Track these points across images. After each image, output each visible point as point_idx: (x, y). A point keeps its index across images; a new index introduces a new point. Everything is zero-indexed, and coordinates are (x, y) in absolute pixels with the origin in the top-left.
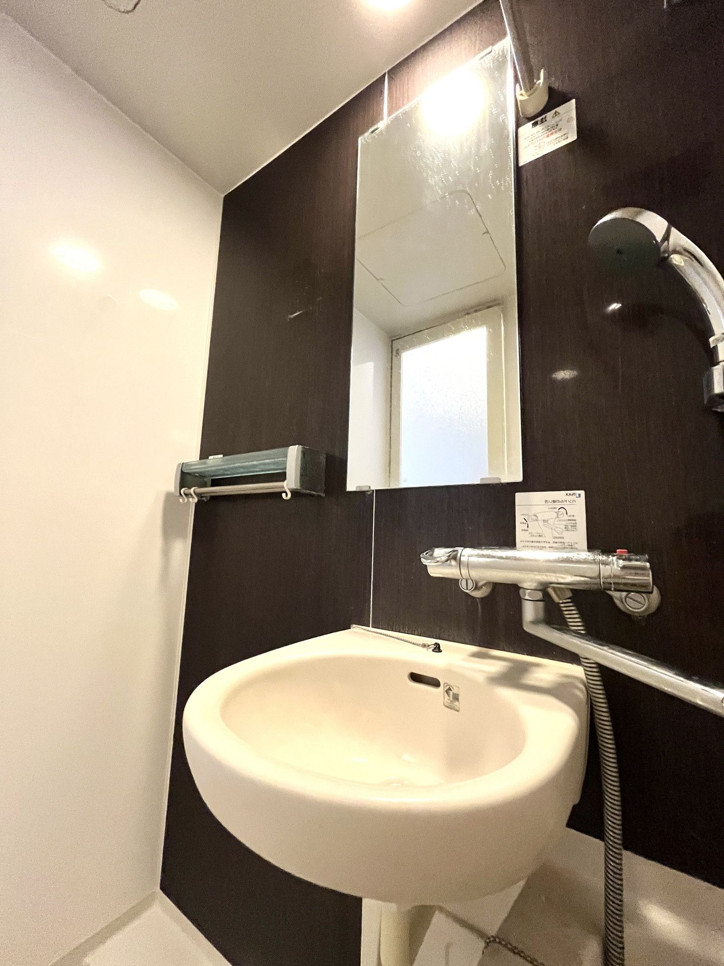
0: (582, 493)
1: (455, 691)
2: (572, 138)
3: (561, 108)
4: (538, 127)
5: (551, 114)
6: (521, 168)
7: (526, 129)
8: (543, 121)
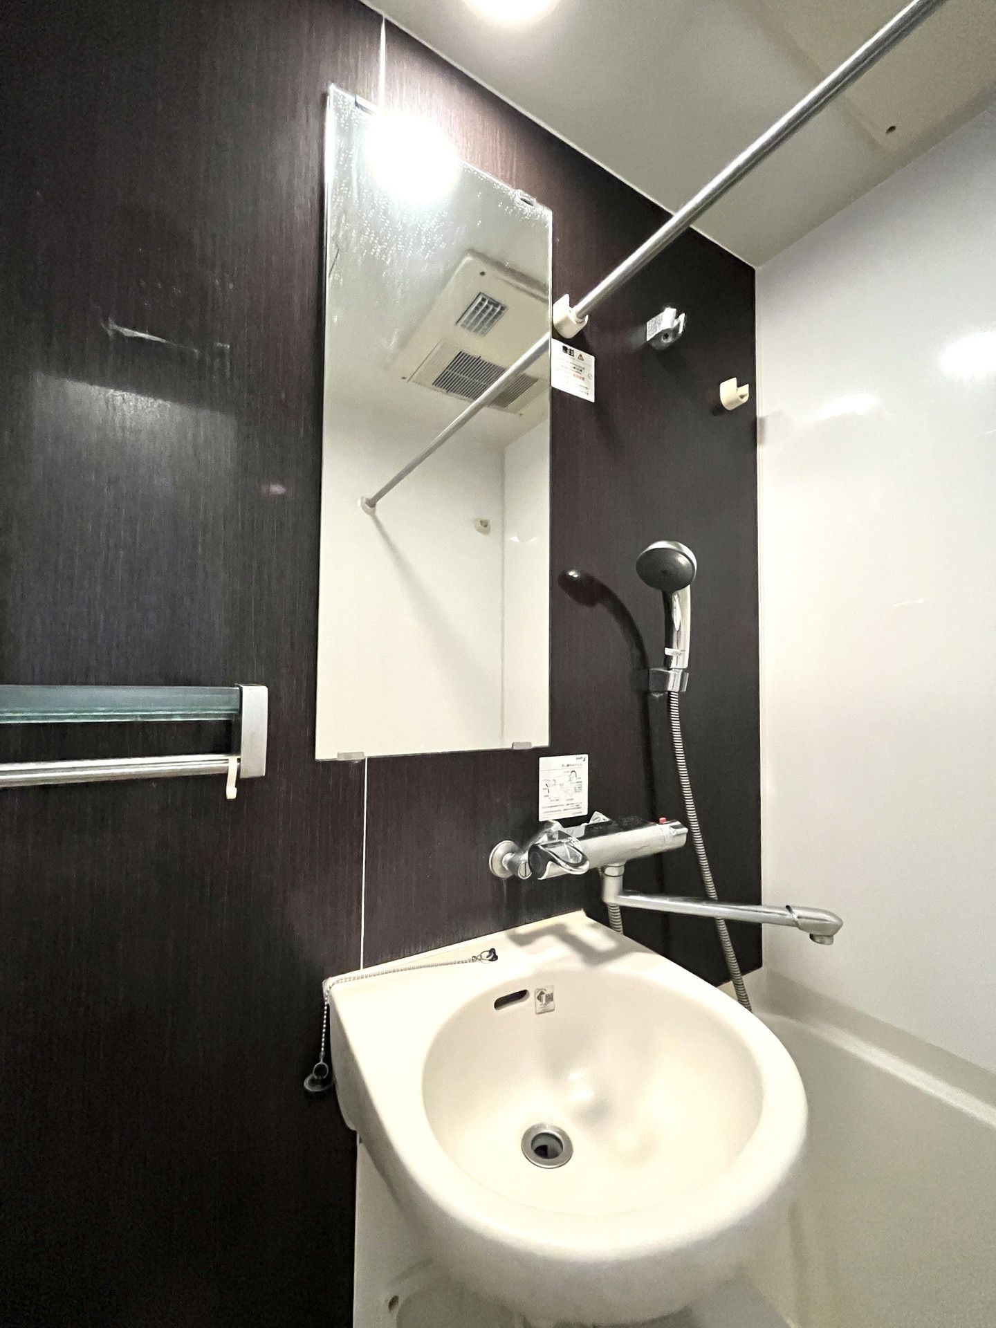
0: (586, 756)
1: (548, 992)
2: (591, 398)
3: (585, 355)
4: (567, 355)
5: (577, 352)
6: (554, 390)
7: (557, 345)
8: (571, 353)
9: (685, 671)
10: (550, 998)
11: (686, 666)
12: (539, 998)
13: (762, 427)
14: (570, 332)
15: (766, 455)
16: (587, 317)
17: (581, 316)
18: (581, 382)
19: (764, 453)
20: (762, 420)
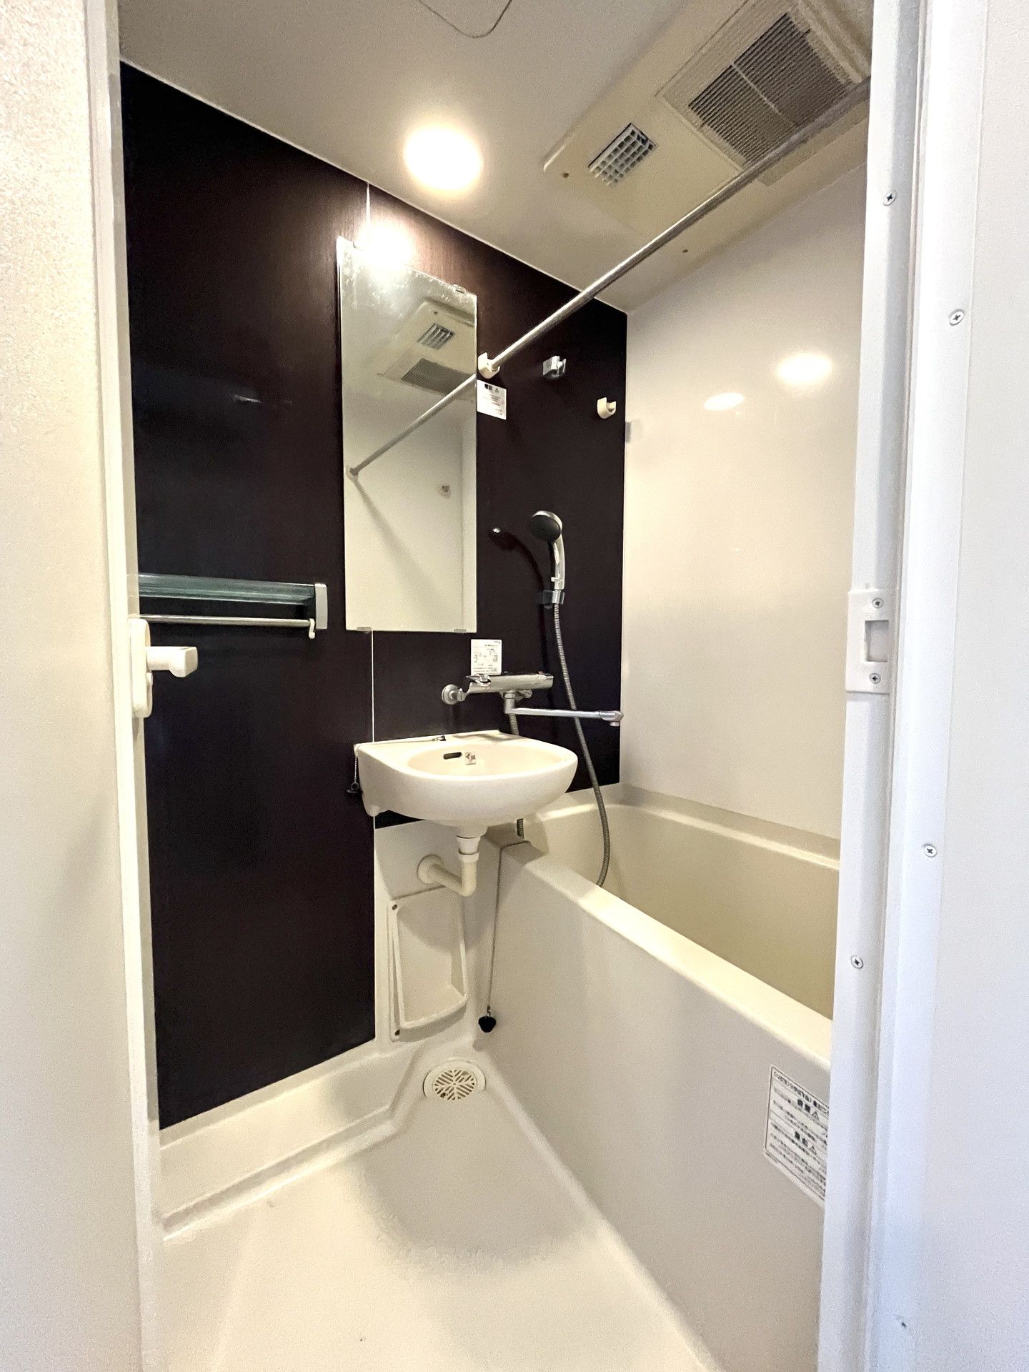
0: (501, 641)
1: (472, 755)
2: (504, 417)
3: (499, 389)
4: (488, 390)
5: (494, 387)
6: (478, 413)
7: (481, 384)
8: (490, 388)
9: (562, 591)
10: (474, 758)
11: (563, 588)
12: (468, 757)
13: (629, 431)
14: (489, 375)
15: (632, 450)
16: (499, 368)
17: (495, 367)
18: (497, 407)
19: (629, 448)
20: (629, 424)
